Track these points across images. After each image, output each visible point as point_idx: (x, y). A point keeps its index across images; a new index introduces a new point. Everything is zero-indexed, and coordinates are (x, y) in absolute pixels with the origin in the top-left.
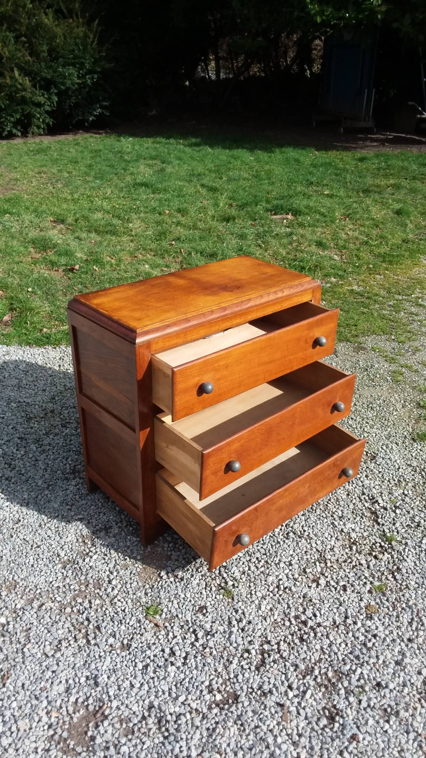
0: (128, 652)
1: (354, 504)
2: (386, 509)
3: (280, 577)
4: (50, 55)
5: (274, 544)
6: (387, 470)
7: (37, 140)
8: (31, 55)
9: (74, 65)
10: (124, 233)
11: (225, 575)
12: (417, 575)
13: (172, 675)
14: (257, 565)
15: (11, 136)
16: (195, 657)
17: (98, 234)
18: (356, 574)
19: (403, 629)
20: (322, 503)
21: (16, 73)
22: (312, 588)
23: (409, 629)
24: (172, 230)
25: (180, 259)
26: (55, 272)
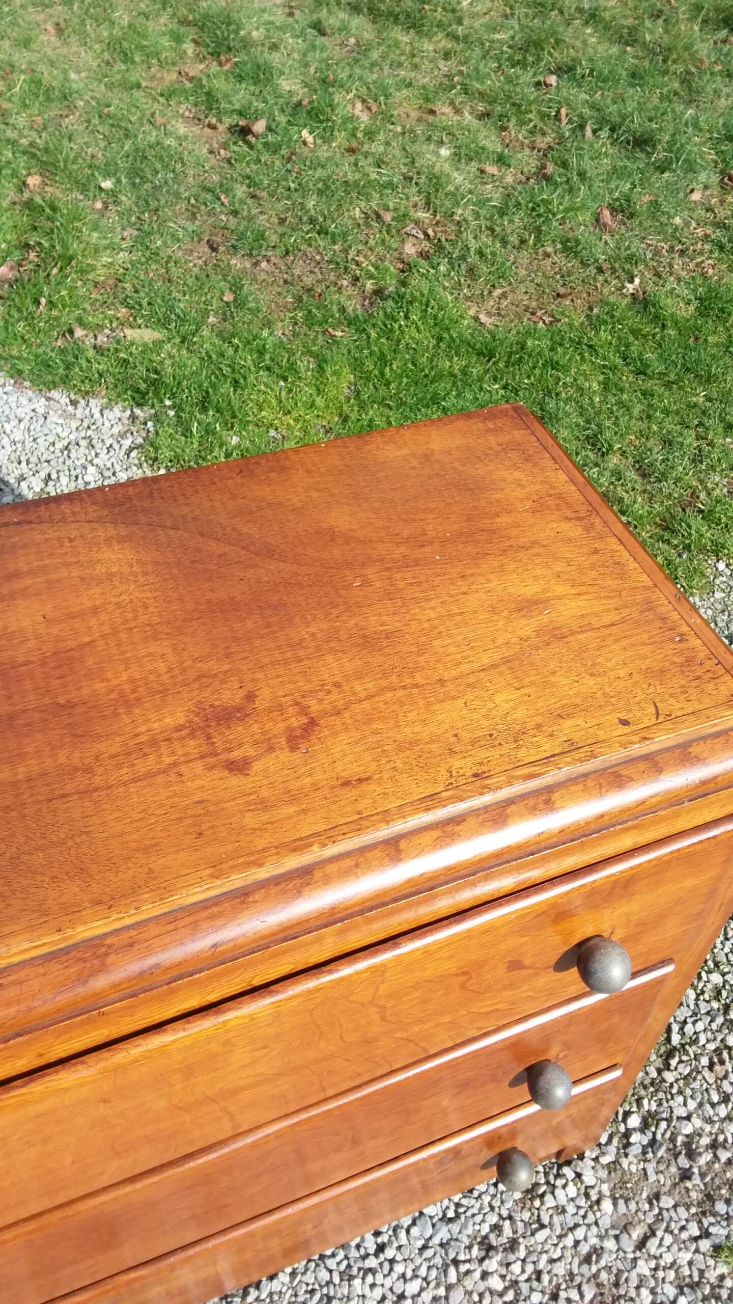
24: (568, 35)
25: (548, 139)
26: (209, 130)
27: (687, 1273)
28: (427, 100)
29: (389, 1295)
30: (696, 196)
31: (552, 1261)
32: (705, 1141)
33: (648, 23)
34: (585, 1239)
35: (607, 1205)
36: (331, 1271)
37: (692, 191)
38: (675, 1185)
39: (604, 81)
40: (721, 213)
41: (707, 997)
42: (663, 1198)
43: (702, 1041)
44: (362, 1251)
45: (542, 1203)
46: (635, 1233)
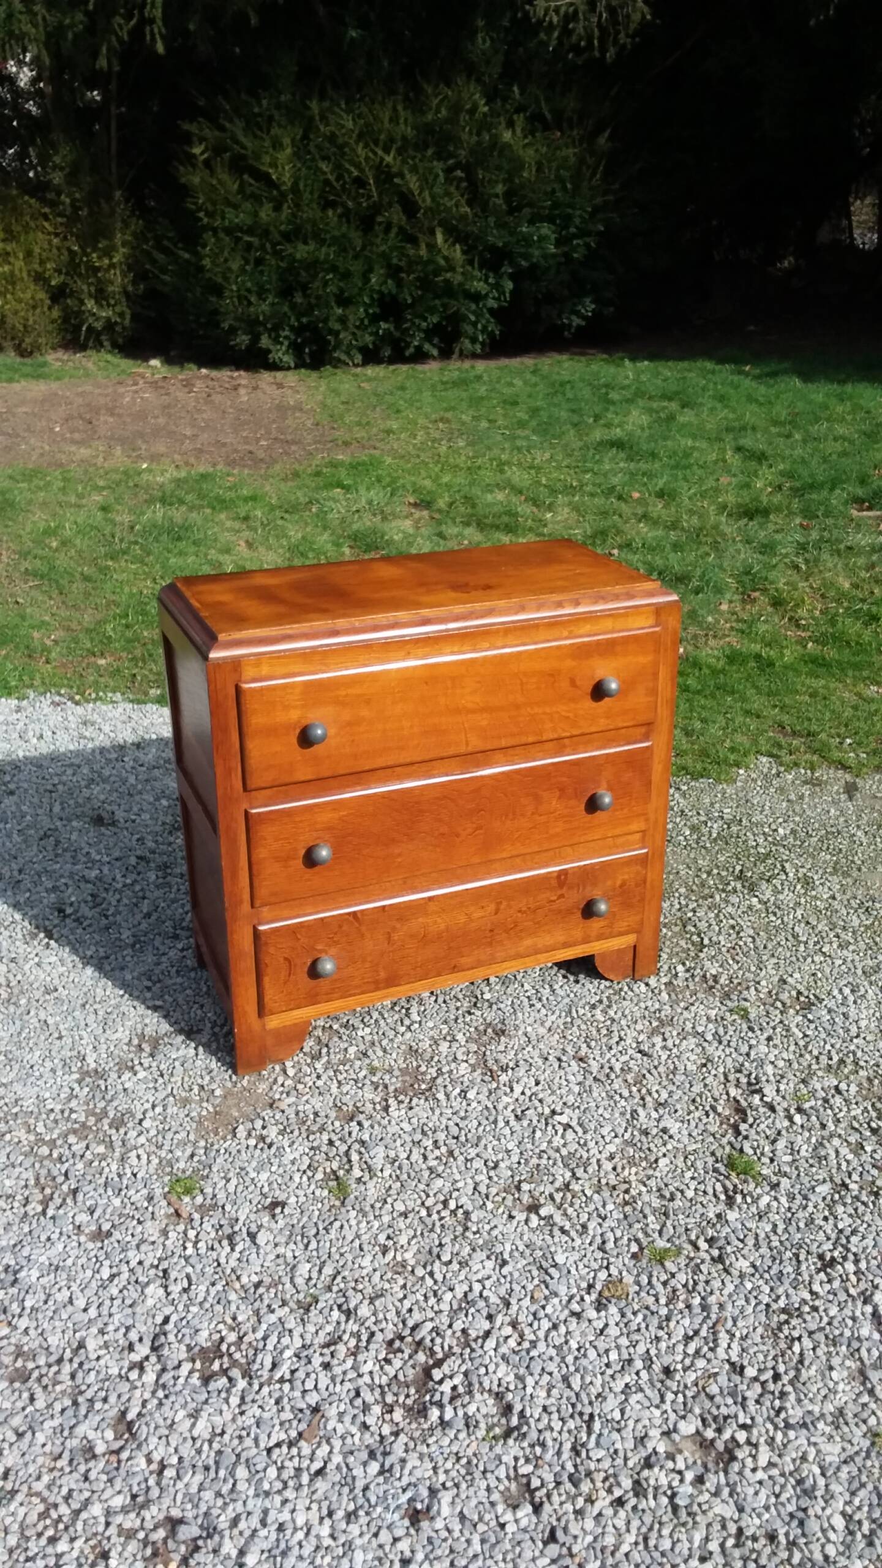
0: (99, 1245)
1: (706, 1085)
2: (772, 1109)
3: (460, 1185)
4: (508, 202)
5: (485, 1122)
6: (823, 1035)
7: (467, 364)
8: (470, 203)
9: (551, 220)
10: (531, 529)
11: (355, 1157)
12: (764, 1250)
13: (150, 1302)
14: (428, 1153)
15: (421, 357)
16: (213, 1284)
17: (482, 530)
18: (626, 1217)
19: (663, 1345)
20: (636, 1068)
21: (440, 238)
22: (515, 1222)
23: (680, 1348)
24: (626, 527)
27: (714, 1018)
29: (539, 1021)
31: (633, 1012)
32: (725, 976)
33: (685, 517)
34: (652, 1006)
35: (665, 995)
36: (504, 1013)
37: (720, 604)
38: (706, 991)
39: (653, 550)
40: (743, 615)
41: (726, 928)
42: (698, 994)
44: (522, 1007)
45: (626, 994)
46: (682, 1004)
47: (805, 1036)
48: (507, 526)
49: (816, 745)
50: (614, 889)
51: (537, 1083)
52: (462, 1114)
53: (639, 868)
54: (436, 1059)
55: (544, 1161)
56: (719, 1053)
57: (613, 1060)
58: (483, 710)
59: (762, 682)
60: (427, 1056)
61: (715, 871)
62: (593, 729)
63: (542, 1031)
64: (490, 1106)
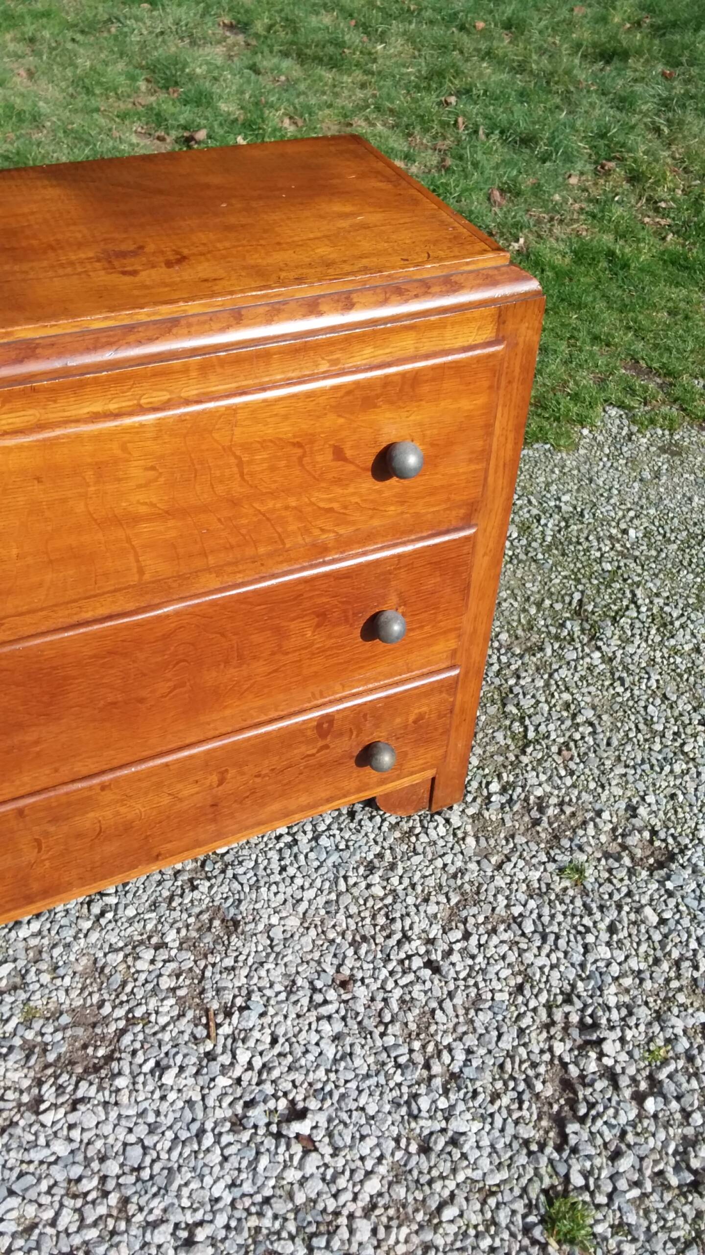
2: (614, 1081)
6: (687, 921)
10: (356, 64)
17: (301, 63)
24: (466, 67)
25: (448, 142)
26: (158, 142)
27: (537, 885)
28: (345, 116)
29: (290, 900)
30: (573, 181)
31: (424, 877)
32: (554, 800)
33: (535, 57)
34: (453, 863)
35: (471, 841)
36: (242, 884)
37: (570, 176)
38: (528, 830)
39: (496, 99)
40: (595, 193)
41: (558, 708)
42: (517, 836)
43: (553, 736)
44: (269, 871)
45: (417, 839)
46: (494, 860)
47: (663, 921)
48: (331, 58)
49: (677, 392)
50: (406, 727)
51: (274, 1041)
52: (151, 1118)
53: (444, 695)
54: (128, 989)
55: (267, 1222)
56: (542, 961)
57: (390, 985)
58: (168, 514)
59: (614, 291)
60: (118, 979)
61: (547, 602)
62: (376, 522)
63: (293, 922)
64: (196, 1097)
